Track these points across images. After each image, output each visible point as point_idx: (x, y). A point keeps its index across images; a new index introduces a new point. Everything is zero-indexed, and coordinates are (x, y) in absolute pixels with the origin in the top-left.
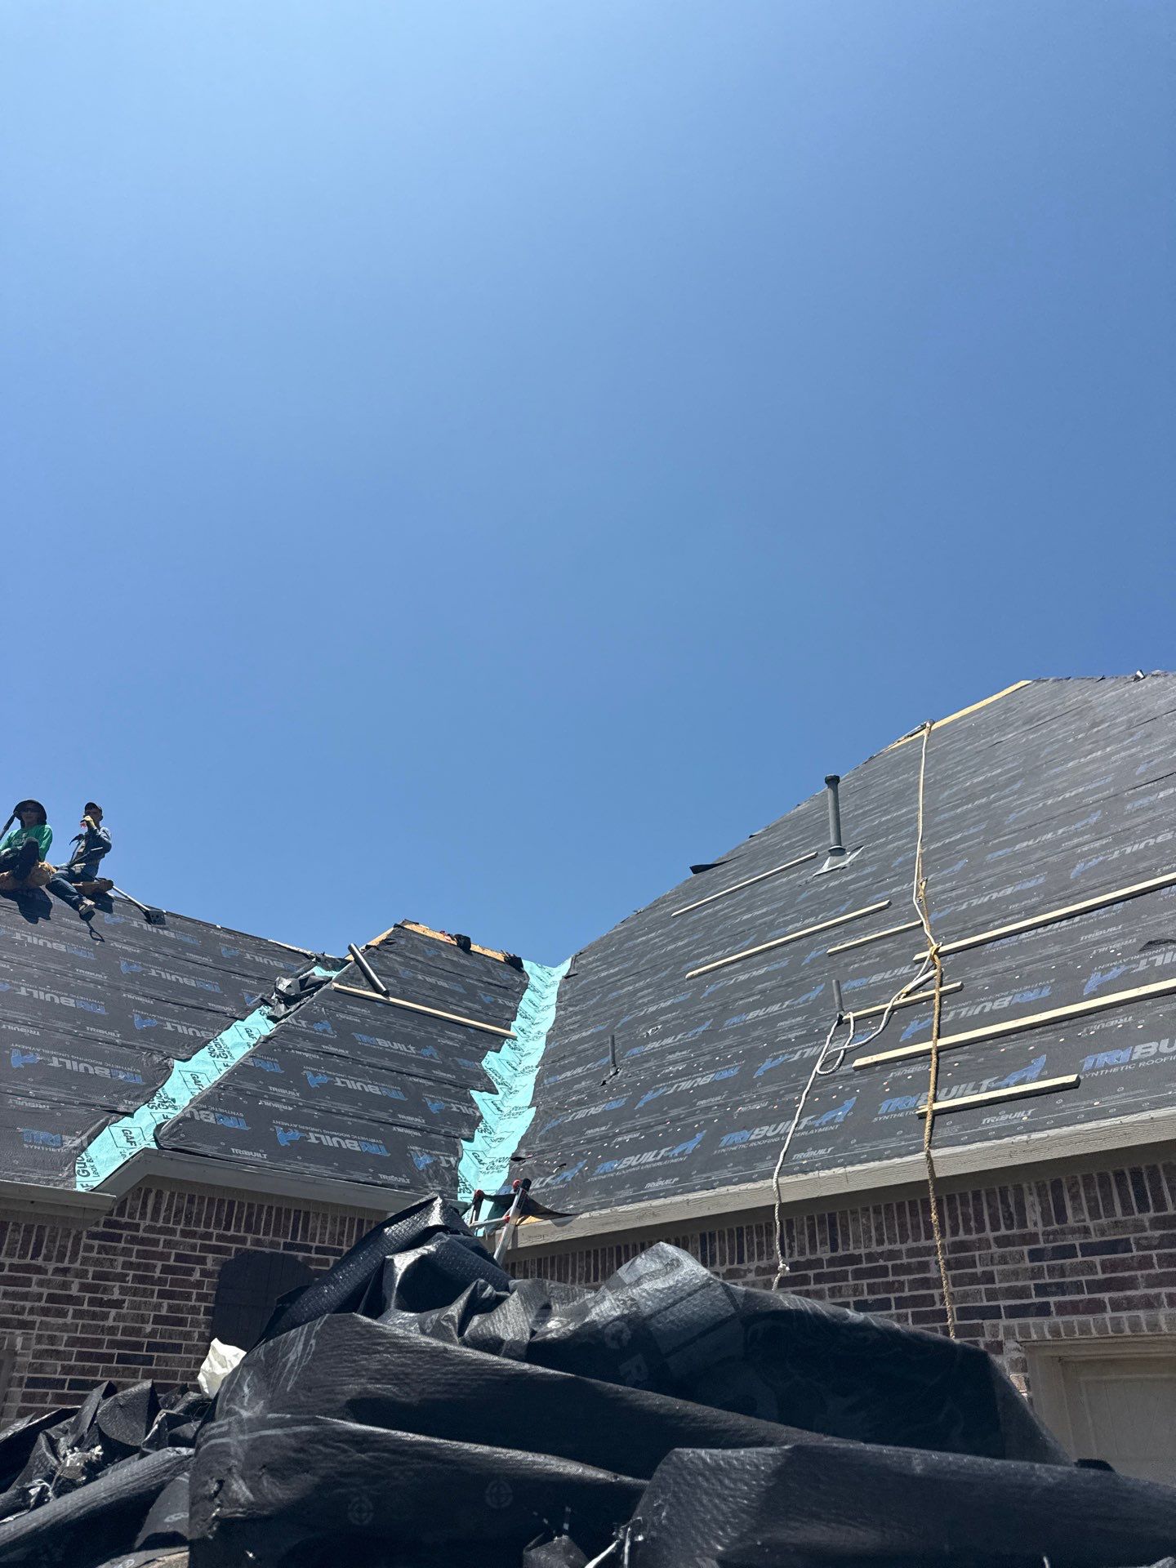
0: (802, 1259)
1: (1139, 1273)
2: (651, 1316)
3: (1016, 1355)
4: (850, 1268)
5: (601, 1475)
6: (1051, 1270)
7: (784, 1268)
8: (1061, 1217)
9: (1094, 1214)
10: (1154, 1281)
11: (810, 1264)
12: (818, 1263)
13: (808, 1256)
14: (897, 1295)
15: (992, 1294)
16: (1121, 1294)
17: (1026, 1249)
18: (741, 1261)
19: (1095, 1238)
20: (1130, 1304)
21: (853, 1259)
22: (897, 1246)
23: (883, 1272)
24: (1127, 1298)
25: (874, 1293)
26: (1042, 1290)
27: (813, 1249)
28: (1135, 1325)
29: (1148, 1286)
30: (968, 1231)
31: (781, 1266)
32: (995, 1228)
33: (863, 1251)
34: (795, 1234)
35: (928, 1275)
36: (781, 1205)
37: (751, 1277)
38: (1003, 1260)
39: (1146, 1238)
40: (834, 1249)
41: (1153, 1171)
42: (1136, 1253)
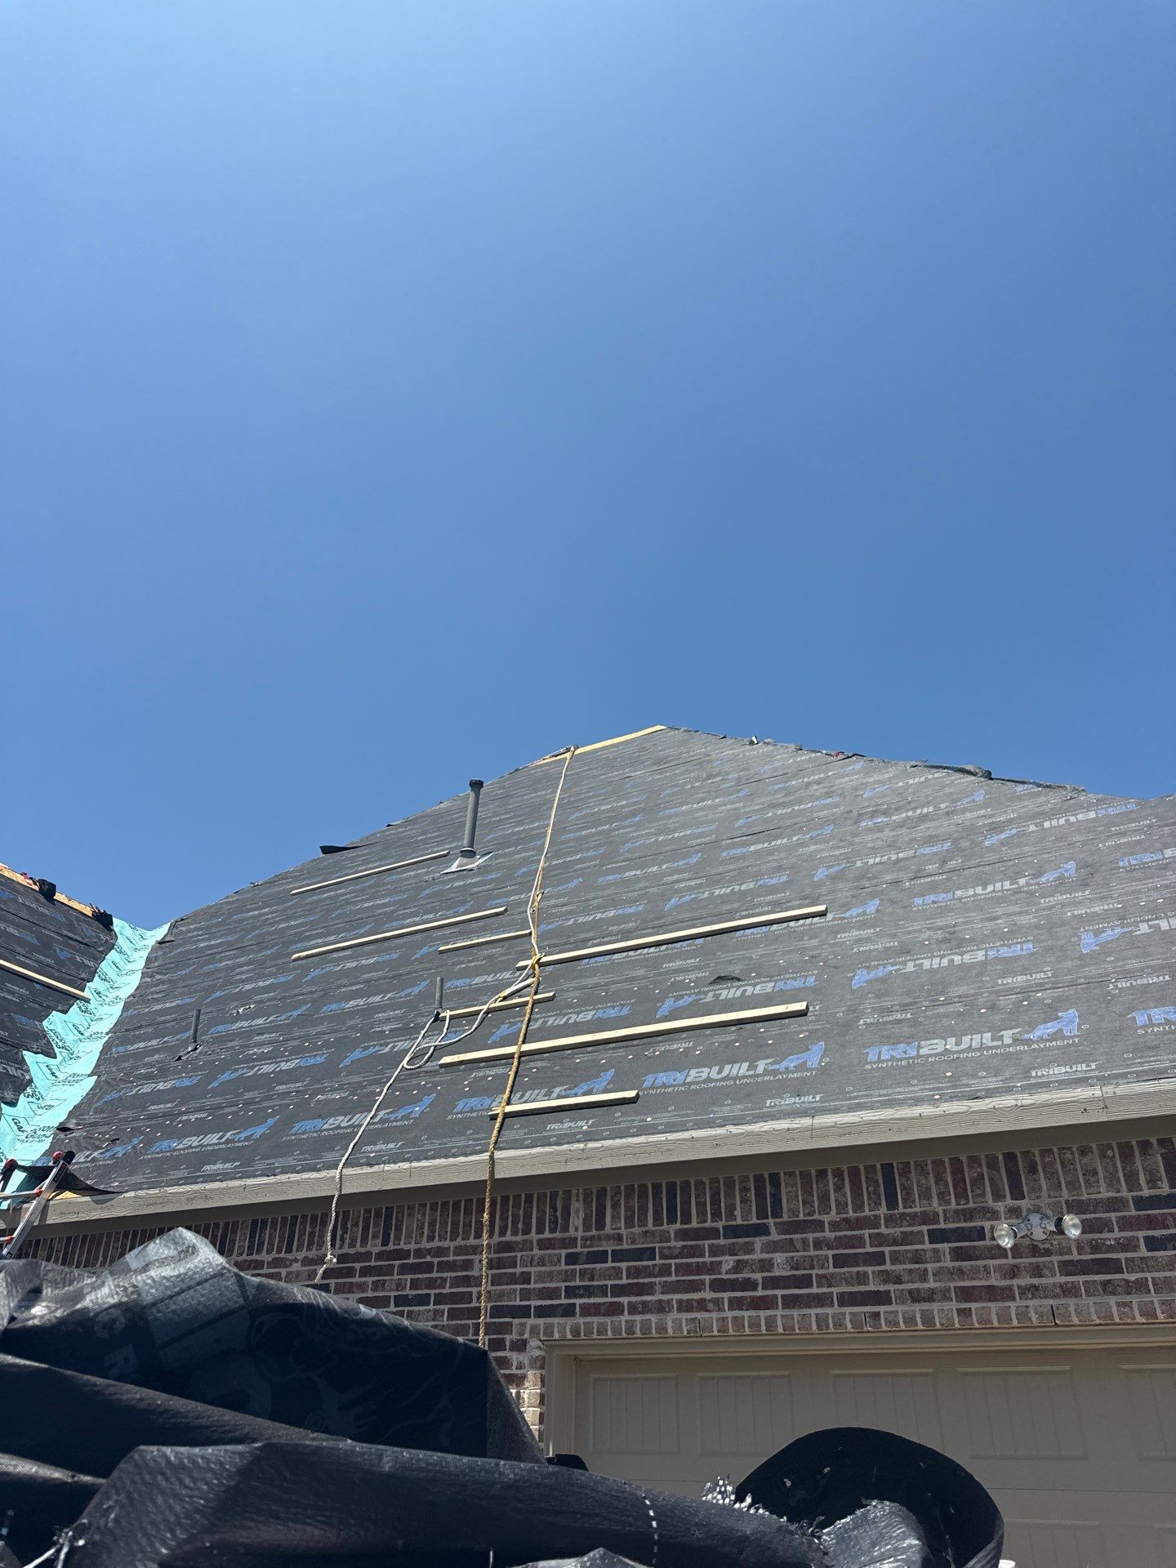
0: (352, 1251)
1: (657, 1280)
2: (153, 1304)
3: (537, 1353)
4: (397, 1263)
5: (56, 1474)
6: (583, 1273)
7: (331, 1260)
8: (601, 1225)
9: (629, 1223)
10: (669, 1288)
11: (358, 1257)
12: (367, 1256)
13: (359, 1248)
14: (437, 1291)
15: (525, 1295)
16: (638, 1299)
17: (564, 1252)
18: (289, 1250)
19: (625, 1246)
20: (645, 1308)
21: (402, 1254)
22: (446, 1244)
23: (428, 1267)
24: (644, 1303)
25: (416, 1289)
26: (571, 1292)
27: (364, 1241)
28: (646, 1327)
29: (663, 1293)
30: (515, 1233)
31: (329, 1257)
32: (540, 1230)
33: (412, 1246)
34: (349, 1226)
35: (470, 1273)
36: (340, 1196)
37: (296, 1267)
38: (542, 1262)
39: (670, 1247)
40: (385, 1243)
41: (686, 1185)
42: (658, 1261)
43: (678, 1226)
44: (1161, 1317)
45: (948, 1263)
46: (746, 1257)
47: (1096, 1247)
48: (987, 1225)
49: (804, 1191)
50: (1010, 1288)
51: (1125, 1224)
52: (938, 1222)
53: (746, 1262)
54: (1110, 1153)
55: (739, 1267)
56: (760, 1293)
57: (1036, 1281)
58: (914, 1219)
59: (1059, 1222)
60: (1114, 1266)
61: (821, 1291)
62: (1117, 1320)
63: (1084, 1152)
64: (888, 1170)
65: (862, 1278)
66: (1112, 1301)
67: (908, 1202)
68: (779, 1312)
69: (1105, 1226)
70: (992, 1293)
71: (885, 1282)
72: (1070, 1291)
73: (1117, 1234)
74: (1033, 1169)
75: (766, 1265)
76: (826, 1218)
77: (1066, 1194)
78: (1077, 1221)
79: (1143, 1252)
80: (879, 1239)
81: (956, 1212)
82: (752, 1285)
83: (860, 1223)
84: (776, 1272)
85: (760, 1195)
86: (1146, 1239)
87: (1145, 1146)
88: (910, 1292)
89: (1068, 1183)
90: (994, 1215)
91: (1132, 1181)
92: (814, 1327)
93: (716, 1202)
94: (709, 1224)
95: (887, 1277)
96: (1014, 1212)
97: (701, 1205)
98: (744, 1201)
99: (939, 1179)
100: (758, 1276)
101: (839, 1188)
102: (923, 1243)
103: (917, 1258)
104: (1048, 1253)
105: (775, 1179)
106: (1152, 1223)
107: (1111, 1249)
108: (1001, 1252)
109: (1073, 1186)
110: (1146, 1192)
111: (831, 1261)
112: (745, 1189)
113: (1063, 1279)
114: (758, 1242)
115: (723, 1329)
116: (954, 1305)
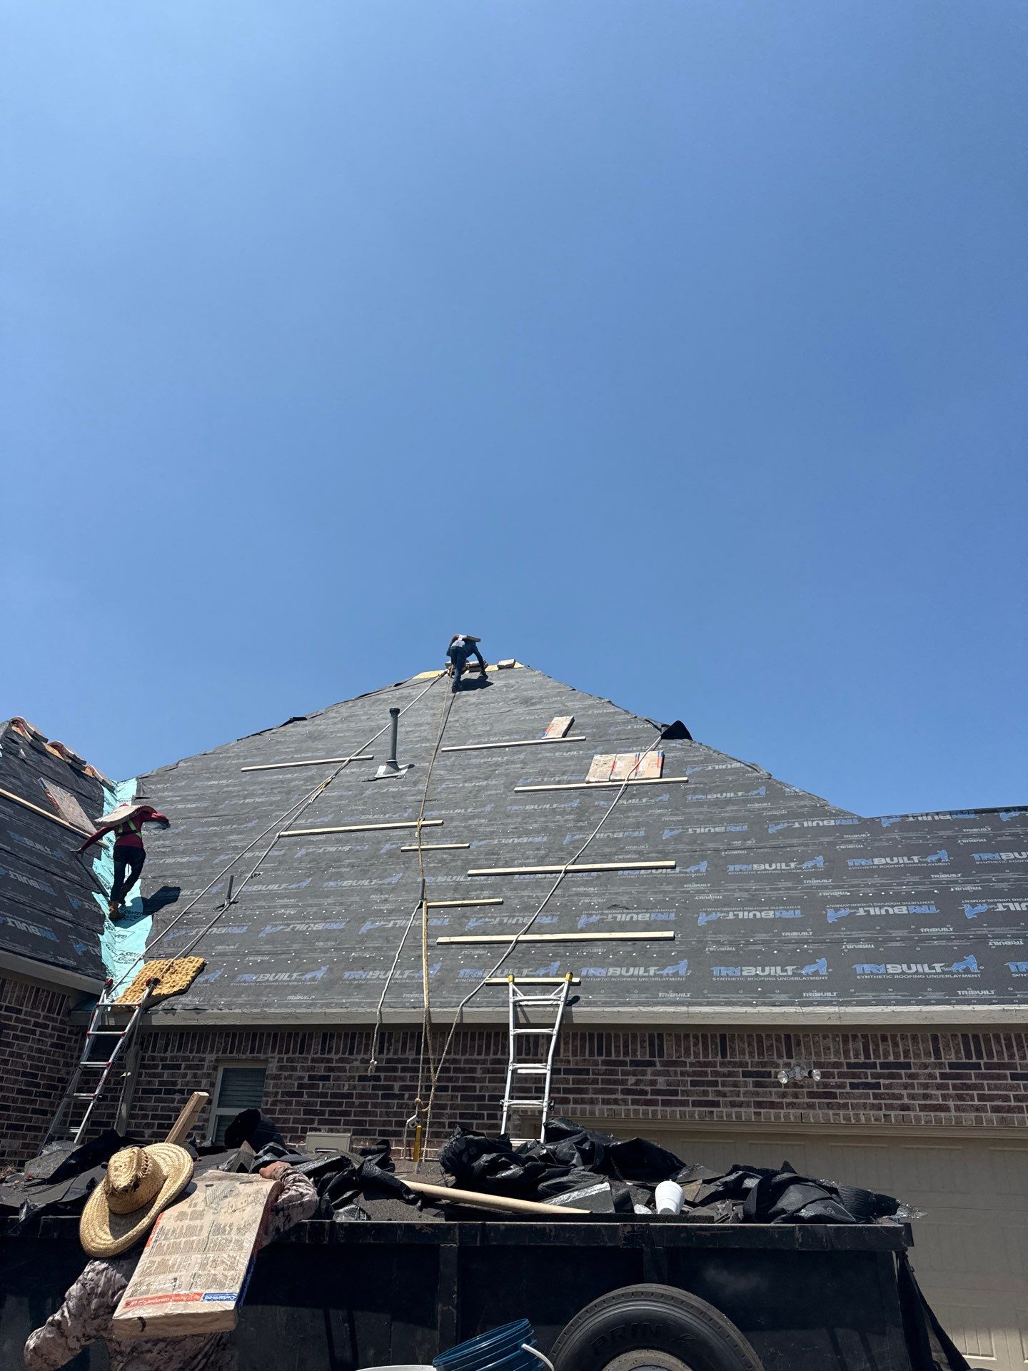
1: (590, 1086)
8: (557, 1054)
9: (575, 1054)
11: (399, 1061)
12: (406, 1060)
13: (400, 1056)
16: (579, 1096)
18: (351, 1053)
20: (583, 1101)
24: (582, 1099)
27: (404, 1051)
28: (583, 1112)
29: (593, 1094)
30: (503, 1053)
32: (519, 1054)
34: (393, 1041)
35: (474, 1075)
37: (357, 1064)
39: (598, 1069)
40: (418, 1053)
41: (609, 1036)
42: (591, 1076)
43: (604, 1058)
44: (853, 1121)
45: (751, 1088)
46: (642, 1078)
47: (826, 1086)
48: (773, 1070)
49: (677, 1045)
50: (782, 1103)
51: (841, 1075)
52: (747, 1067)
53: (641, 1081)
54: (837, 1039)
55: (637, 1082)
56: (649, 1097)
57: (795, 1100)
58: (735, 1064)
59: (810, 1072)
60: (833, 1096)
61: (683, 1098)
62: (832, 1121)
63: (825, 1037)
64: (723, 1037)
65: (705, 1093)
66: (831, 1112)
67: (733, 1055)
68: (659, 1108)
69: (831, 1075)
70: (772, 1105)
71: (718, 1096)
72: (811, 1106)
73: (836, 1080)
74: (798, 1044)
75: (653, 1083)
76: (688, 1061)
77: (814, 1058)
78: (819, 1072)
79: (848, 1089)
80: (716, 1074)
81: (758, 1062)
82: (645, 1093)
83: (706, 1064)
84: (659, 1087)
85: (652, 1044)
86: (850, 1083)
87: (855, 1037)
88: (730, 1102)
89: (815, 1052)
90: (777, 1066)
91: (847, 1055)
92: (678, 1116)
93: (626, 1046)
94: (621, 1058)
95: (719, 1093)
96: (787, 1065)
97: (617, 1047)
98: (642, 1047)
99: (750, 1044)
100: (648, 1088)
101: (696, 1045)
102: (739, 1077)
103: (735, 1085)
104: (802, 1087)
105: (660, 1036)
106: (854, 1076)
107: (832, 1087)
108: (779, 1085)
109: (817, 1054)
110: (853, 1060)
111: (689, 1083)
112: (643, 1041)
113: (808, 1100)
114: (649, 1070)
115: (627, 1115)
116: (753, 1110)
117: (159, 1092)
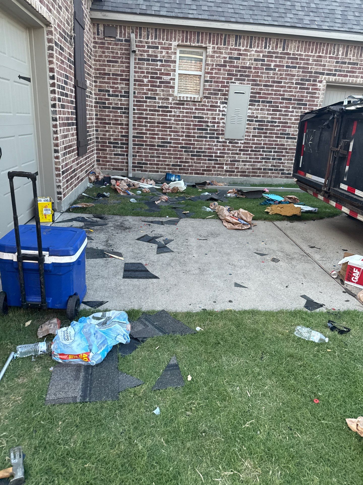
4: (287, 56)
6: (339, 66)
8: (346, 55)
11: (274, 53)
12: (278, 53)
13: (274, 50)
14: (299, 65)
15: (324, 70)
16: (352, 74)
17: (335, 60)
18: (250, 47)
20: (353, 77)
22: (302, 53)
23: (297, 59)
25: (292, 64)
26: (336, 70)
27: (276, 48)
28: (353, 81)
29: (358, 74)
30: (323, 53)
32: (330, 54)
33: (292, 52)
35: (309, 62)
37: (253, 53)
38: (329, 62)
40: (283, 50)
42: (358, 66)
117: (148, 60)
